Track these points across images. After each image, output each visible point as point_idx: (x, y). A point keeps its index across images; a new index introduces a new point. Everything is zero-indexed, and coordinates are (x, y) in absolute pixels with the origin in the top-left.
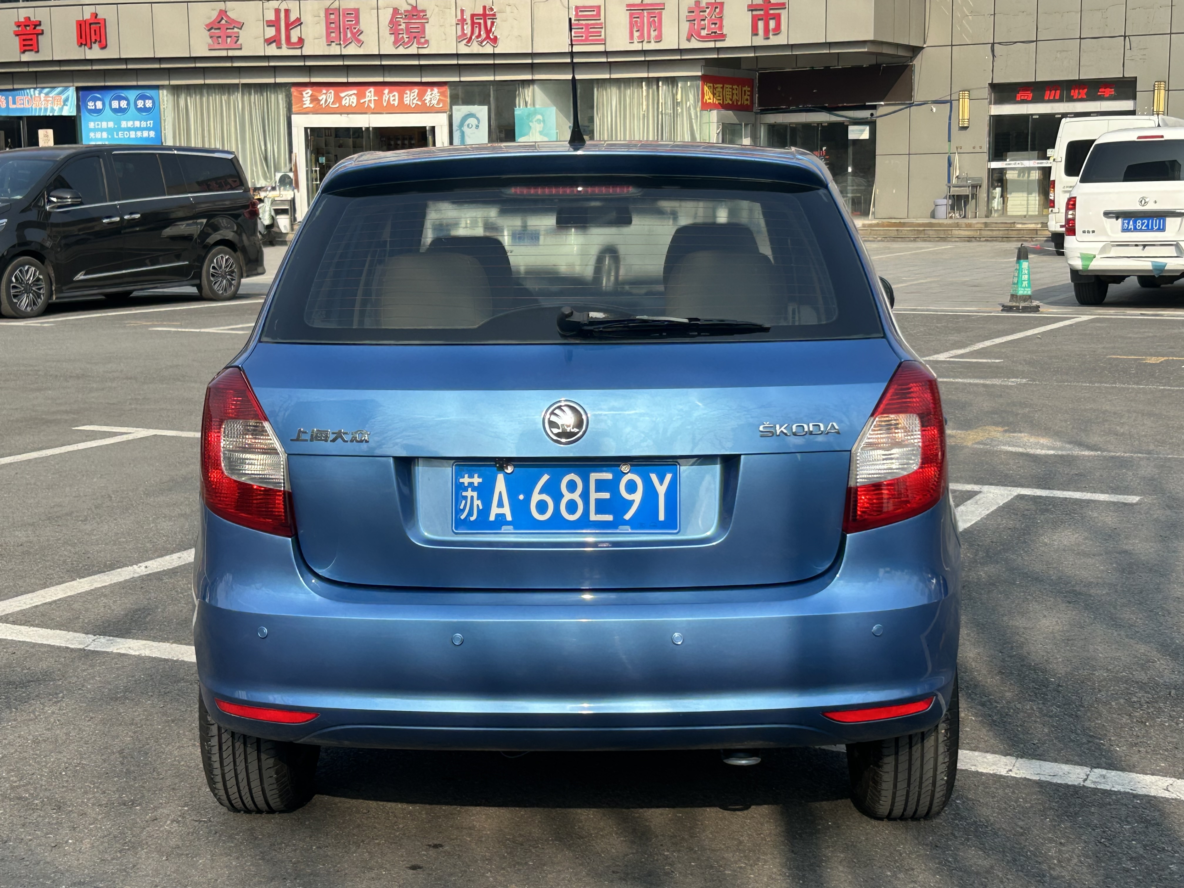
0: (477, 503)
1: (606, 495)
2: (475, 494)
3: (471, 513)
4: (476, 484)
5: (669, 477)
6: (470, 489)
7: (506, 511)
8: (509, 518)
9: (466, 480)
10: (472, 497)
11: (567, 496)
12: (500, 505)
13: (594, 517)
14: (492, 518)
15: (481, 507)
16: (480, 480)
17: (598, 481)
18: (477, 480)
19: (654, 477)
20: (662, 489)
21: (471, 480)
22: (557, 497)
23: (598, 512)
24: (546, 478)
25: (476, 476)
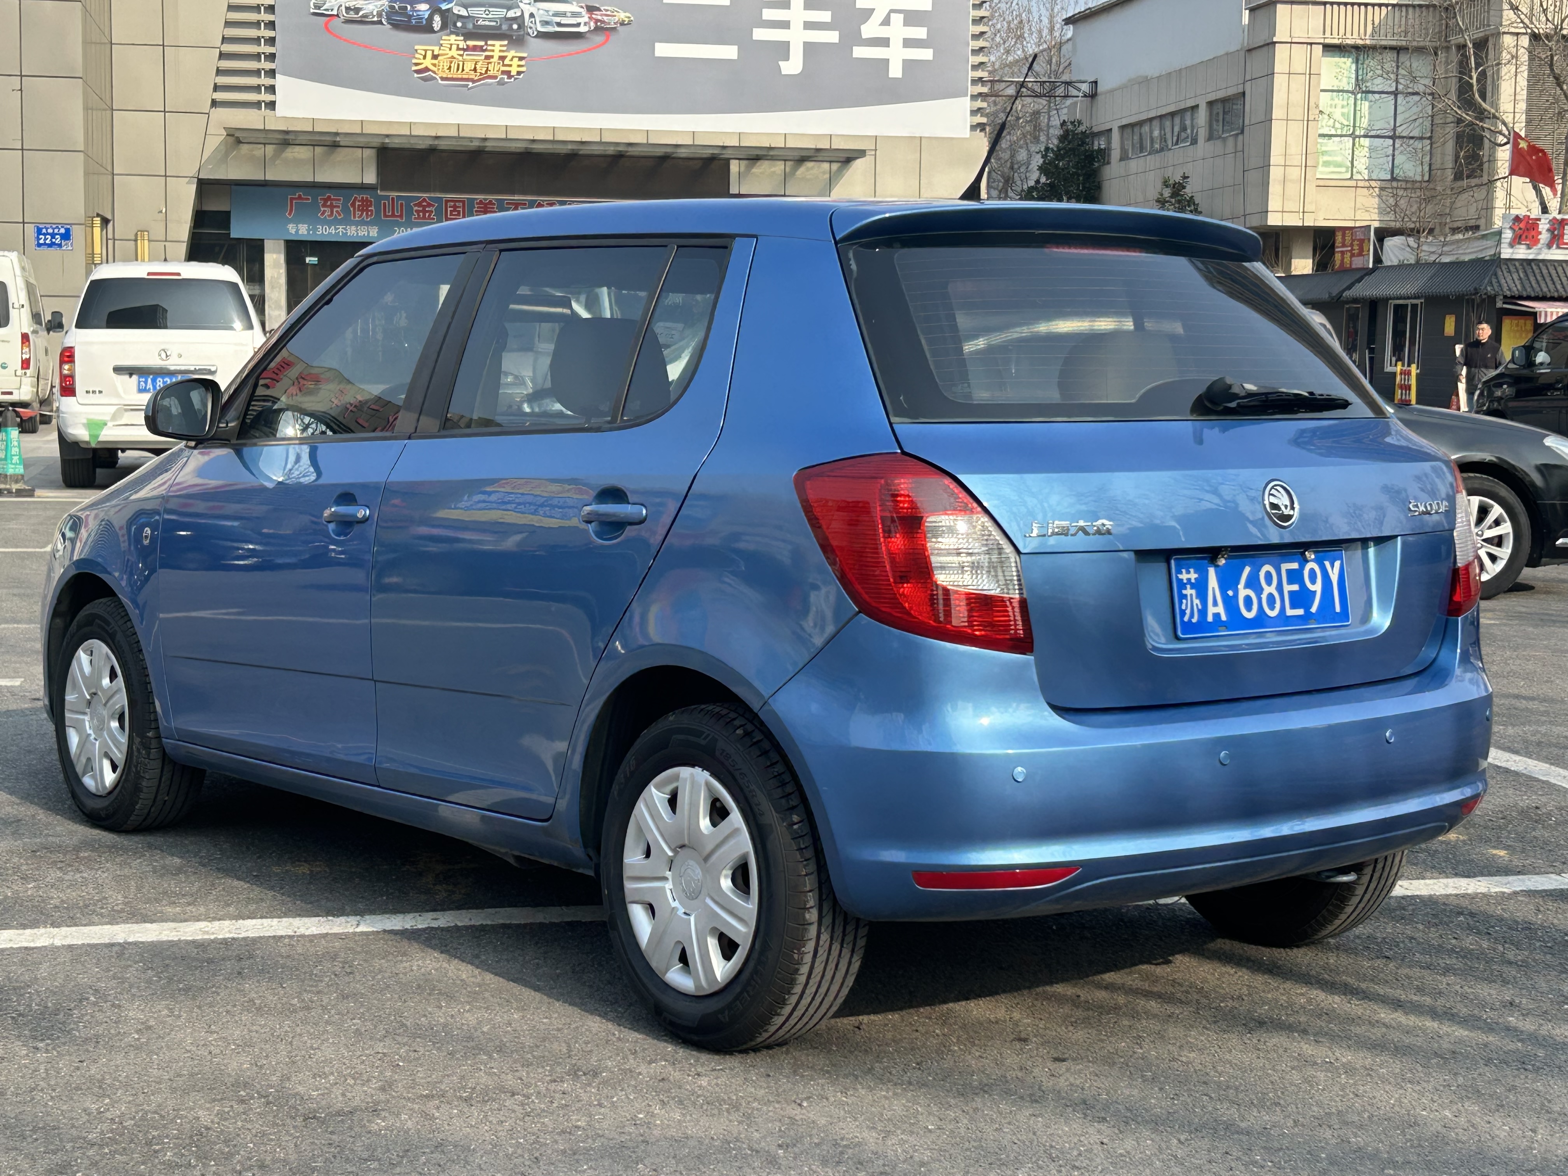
0: (1197, 601)
1: (1295, 587)
2: (1193, 592)
3: (1192, 615)
4: (1193, 581)
5: (1337, 564)
6: (1188, 586)
7: (1220, 609)
8: (1224, 618)
9: (1184, 576)
10: (1191, 595)
11: (1268, 590)
12: (1215, 604)
13: (1290, 612)
14: (1210, 618)
15: (1200, 607)
16: (1196, 576)
17: (1289, 572)
18: (1193, 576)
19: (1327, 564)
20: (1334, 577)
21: (1188, 576)
22: (1259, 591)
23: (1293, 607)
24: (1247, 570)
25: (1192, 570)
